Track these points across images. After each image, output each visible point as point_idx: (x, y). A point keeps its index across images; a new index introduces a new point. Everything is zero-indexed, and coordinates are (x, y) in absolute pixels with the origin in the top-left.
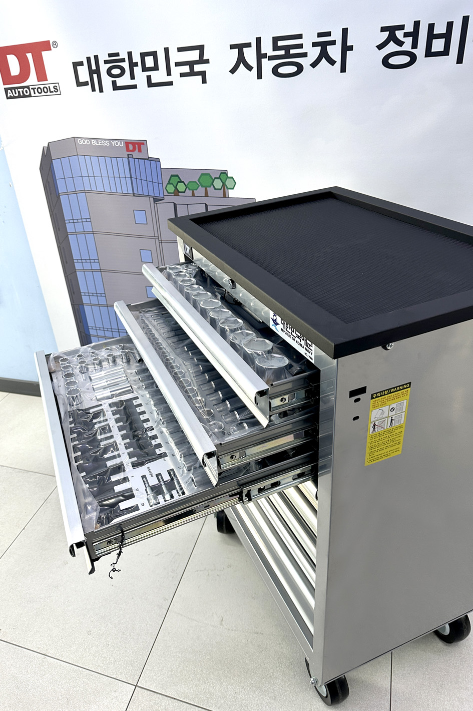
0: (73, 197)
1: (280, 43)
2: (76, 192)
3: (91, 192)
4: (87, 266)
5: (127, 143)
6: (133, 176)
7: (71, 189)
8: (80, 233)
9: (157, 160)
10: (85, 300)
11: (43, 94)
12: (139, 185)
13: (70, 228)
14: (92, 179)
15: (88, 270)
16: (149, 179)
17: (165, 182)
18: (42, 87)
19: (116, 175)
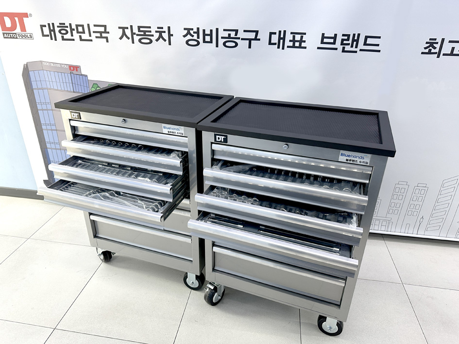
0: (41, 91)
1: (141, 29)
2: (42, 89)
3: (50, 89)
4: (49, 127)
5: (70, 66)
6: (74, 82)
7: (40, 86)
8: (45, 110)
9: (86, 76)
10: (48, 146)
11: (24, 38)
12: (77, 87)
13: (39, 107)
14: (51, 83)
15: (49, 130)
16: (82, 84)
17: (91, 87)
18: (23, 34)
19: (64, 81)
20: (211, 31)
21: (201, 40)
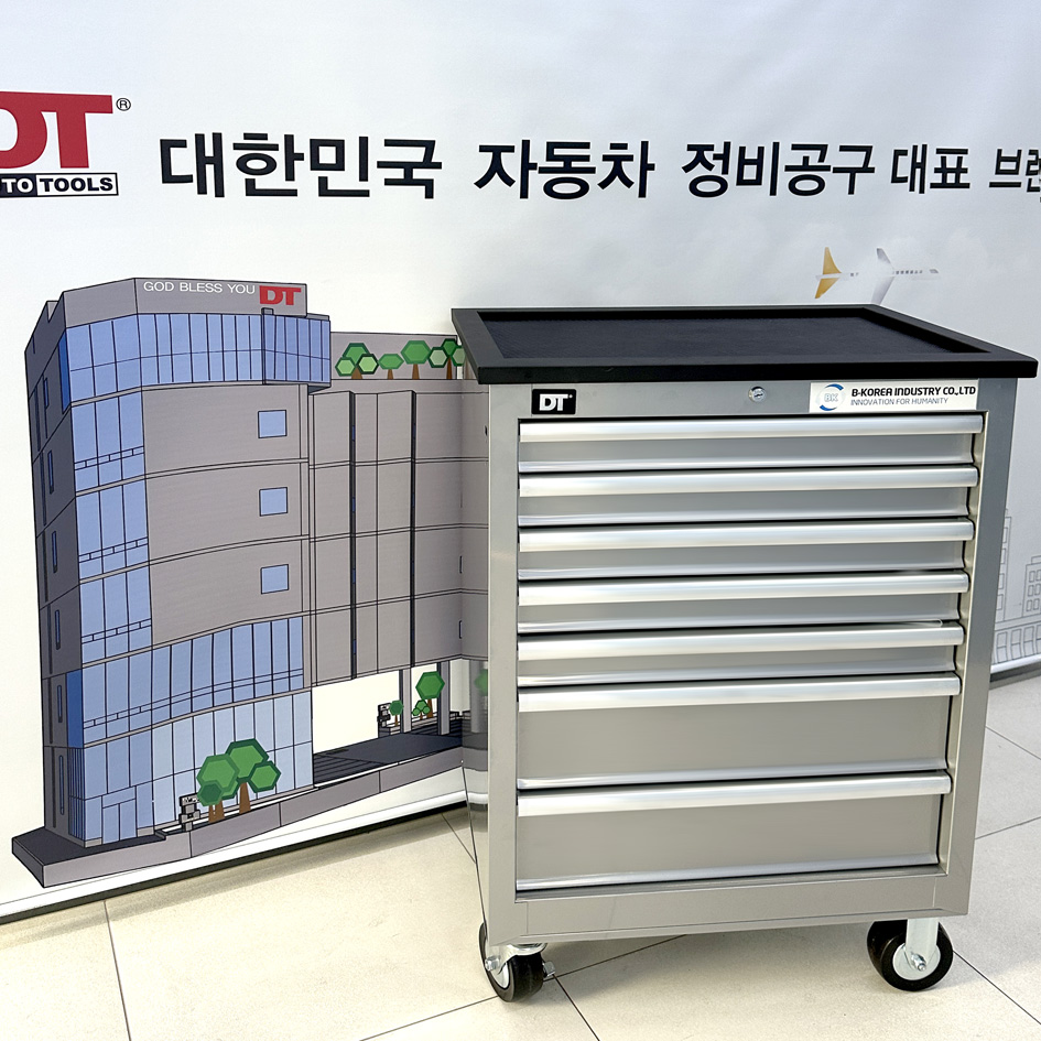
0: (107, 407)
1: (557, 152)
2: (118, 394)
3: (158, 387)
4: (114, 562)
5: (265, 288)
8: (110, 486)
9: (325, 319)
11: (70, 191)
13: (84, 479)
15: (114, 573)
20: (761, 150)
21: (731, 178)
